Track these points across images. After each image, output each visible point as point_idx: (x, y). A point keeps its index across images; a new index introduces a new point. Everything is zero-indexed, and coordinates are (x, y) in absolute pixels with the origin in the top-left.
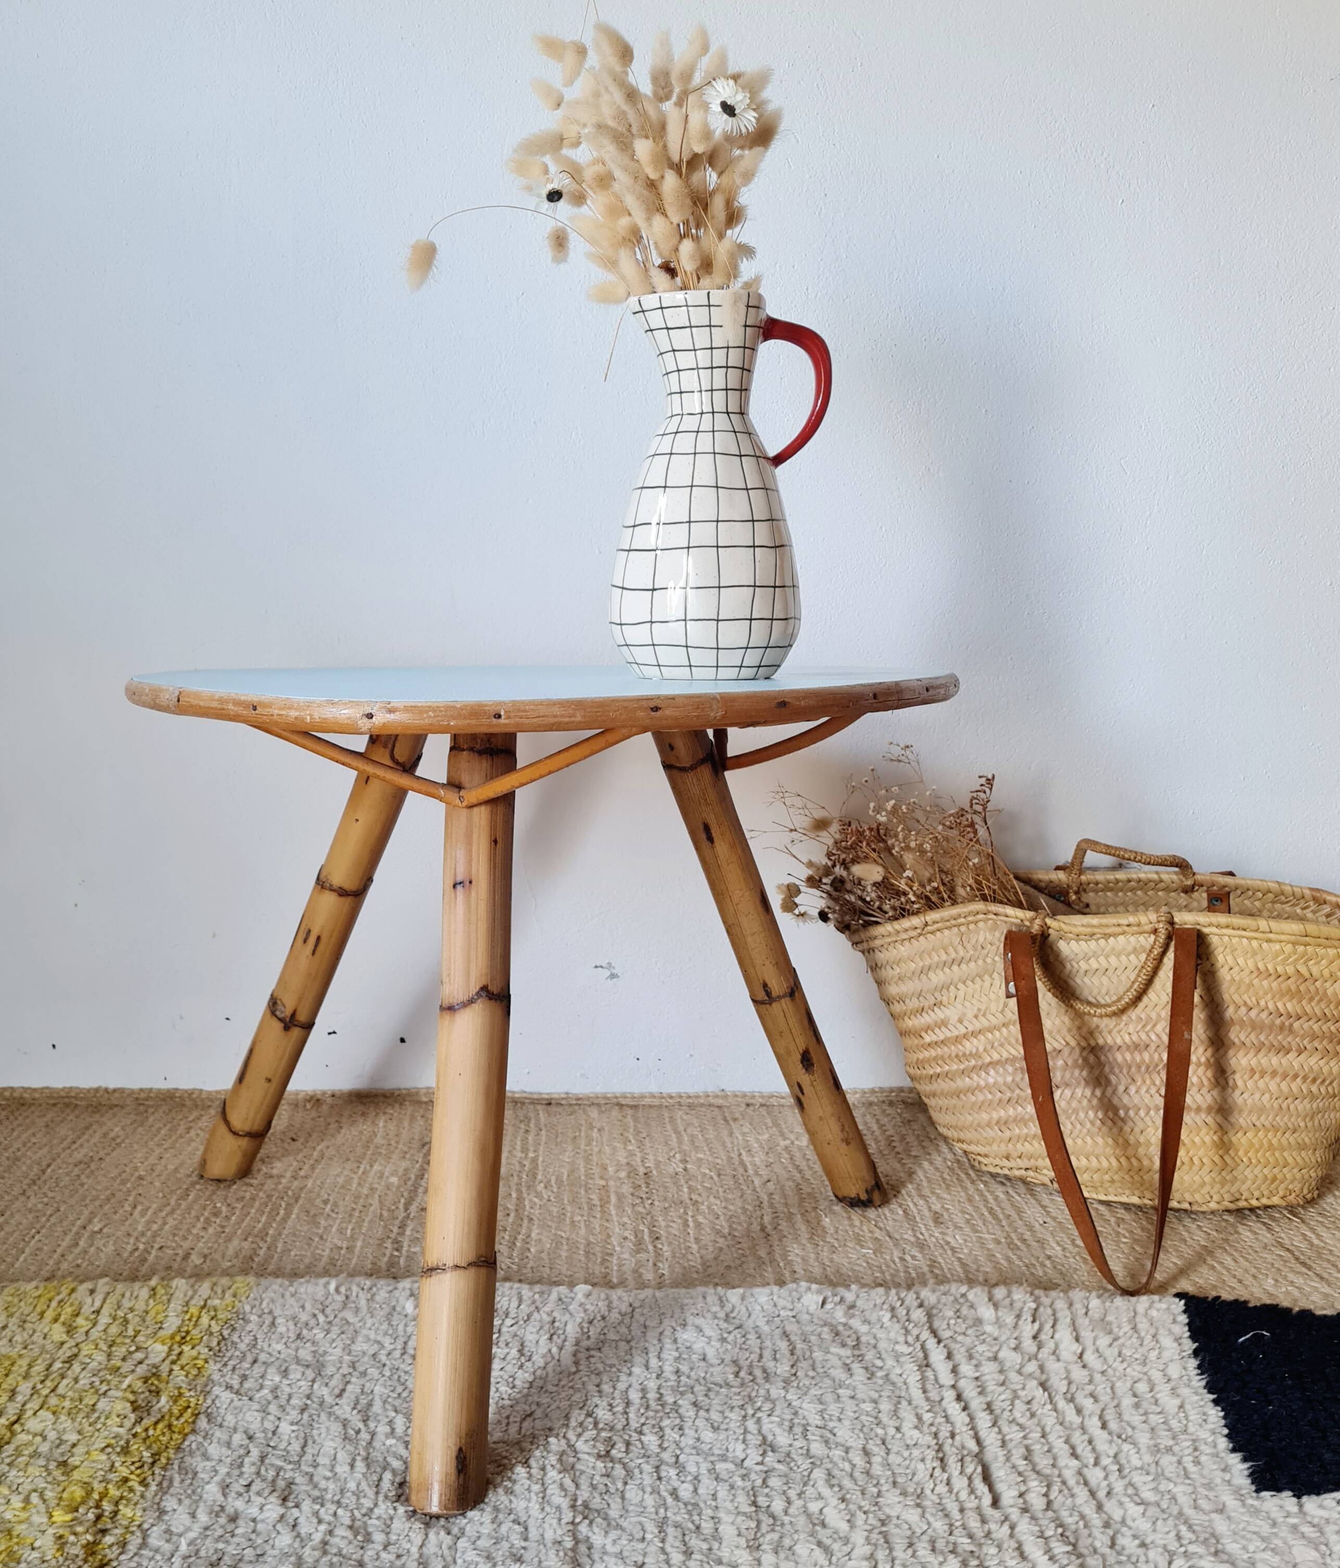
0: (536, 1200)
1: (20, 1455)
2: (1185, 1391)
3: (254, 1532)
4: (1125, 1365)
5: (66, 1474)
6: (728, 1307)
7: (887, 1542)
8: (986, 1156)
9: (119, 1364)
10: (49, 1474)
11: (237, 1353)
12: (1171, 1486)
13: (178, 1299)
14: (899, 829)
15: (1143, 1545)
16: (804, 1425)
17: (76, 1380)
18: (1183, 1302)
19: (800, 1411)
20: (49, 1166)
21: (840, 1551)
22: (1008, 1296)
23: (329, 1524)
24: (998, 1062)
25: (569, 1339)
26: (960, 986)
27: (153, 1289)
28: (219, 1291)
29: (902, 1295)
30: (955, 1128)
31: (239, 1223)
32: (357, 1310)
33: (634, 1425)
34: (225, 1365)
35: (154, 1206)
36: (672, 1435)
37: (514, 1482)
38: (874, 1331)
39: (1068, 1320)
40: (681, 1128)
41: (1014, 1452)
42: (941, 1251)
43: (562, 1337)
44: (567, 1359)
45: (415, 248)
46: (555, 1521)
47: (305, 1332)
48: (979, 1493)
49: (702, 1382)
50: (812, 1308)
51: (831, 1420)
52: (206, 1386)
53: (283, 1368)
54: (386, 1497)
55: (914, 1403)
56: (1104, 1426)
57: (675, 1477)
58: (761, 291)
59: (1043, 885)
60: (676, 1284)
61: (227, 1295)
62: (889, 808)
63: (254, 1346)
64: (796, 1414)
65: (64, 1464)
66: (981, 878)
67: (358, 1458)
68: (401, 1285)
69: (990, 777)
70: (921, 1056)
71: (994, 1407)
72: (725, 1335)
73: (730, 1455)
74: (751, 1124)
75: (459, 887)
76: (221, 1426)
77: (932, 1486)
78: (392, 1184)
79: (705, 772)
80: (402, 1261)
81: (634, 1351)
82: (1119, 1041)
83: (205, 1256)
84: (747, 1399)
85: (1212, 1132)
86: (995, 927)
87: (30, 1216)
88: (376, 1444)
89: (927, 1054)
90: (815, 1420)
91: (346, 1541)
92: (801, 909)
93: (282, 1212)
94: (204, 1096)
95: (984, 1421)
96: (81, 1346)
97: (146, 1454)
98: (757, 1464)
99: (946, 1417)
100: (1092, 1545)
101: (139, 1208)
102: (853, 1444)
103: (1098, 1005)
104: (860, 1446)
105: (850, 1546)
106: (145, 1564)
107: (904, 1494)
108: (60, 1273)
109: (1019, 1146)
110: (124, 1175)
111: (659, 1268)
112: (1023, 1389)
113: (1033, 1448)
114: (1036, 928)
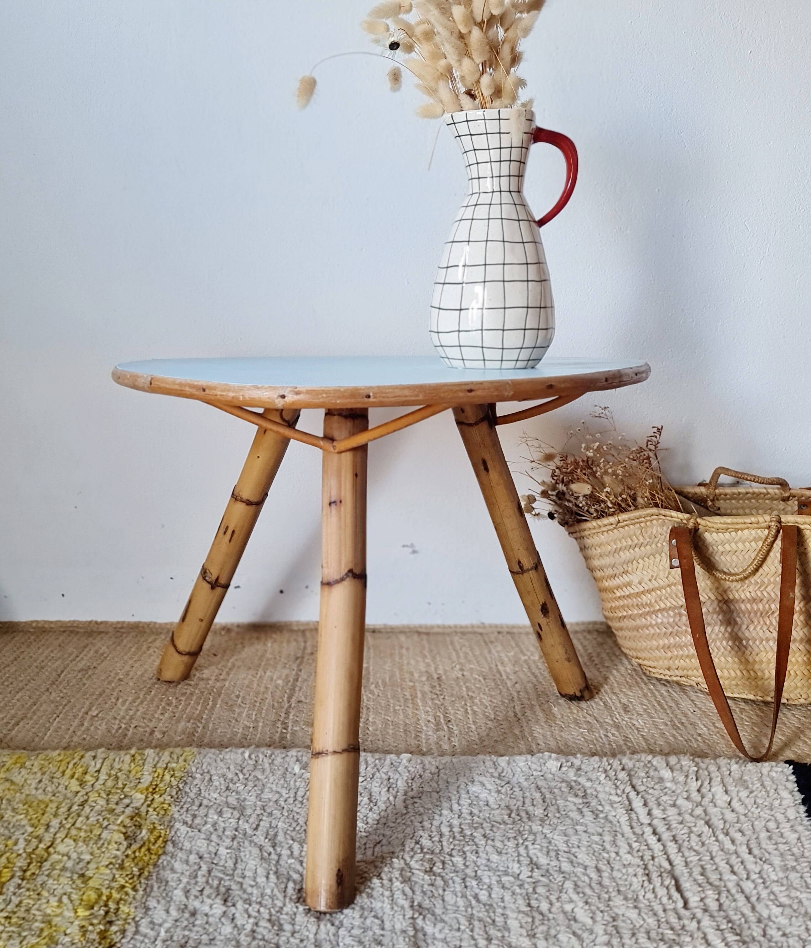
0: (370, 695)
1: (54, 869)
2: (800, 828)
3: (207, 923)
4: (759, 810)
5: (85, 882)
6: (500, 770)
7: (618, 932)
8: (654, 667)
9: (114, 807)
10: (74, 883)
11: (189, 800)
12: (798, 894)
13: (149, 763)
14: (601, 461)
15: (784, 935)
16: (556, 851)
17: (88, 818)
18: (792, 767)
19: (553, 841)
20: (62, 672)
21: (588, 938)
22: (679, 762)
23: (255, 918)
24: (664, 609)
25: (401, 791)
26: (640, 561)
27: (133, 756)
28: (175, 758)
29: (611, 762)
30: (635, 650)
31: (184, 710)
32: (263, 771)
33: (447, 850)
34: (182, 808)
35: (130, 699)
36: (471, 857)
37: (373, 889)
38: (595, 786)
39: (719, 779)
40: (458, 647)
41: (694, 870)
42: (630, 730)
43: (396, 789)
44: (399, 803)
45: (303, 81)
46: (401, 917)
47: (231, 785)
48: (674, 898)
49: (488, 821)
50: (554, 770)
51: (573, 847)
52: (170, 822)
53: (219, 810)
54: (291, 899)
55: (626, 835)
56: (750, 853)
57: (476, 886)
58: (532, 109)
59: (690, 495)
60: (464, 754)
61: (180, 761)
62: (595, 448)
63: (200, 795)
64: (550, 842)
65: (83, 875)
66: (654, 493)
67: (271, 872)
68: (290, 754)
69: (660, 427)
70: (614, 605)
71: (677, 839)
72: (500, 788)
73: (510, 871)
74: (502, 645)
75: (333, 505)
76: (181, 849)
77: (643, 894)
78: (279, 685)
79: (484, 426)
80: (288, 736)
81: (442, 799)
82: (743, 596)
83: (164, 733)
84: (518, 832)
85: (803, 655)
86: (663, 524)
87: (52, 705)
88: (282, 862)
89: (617, 604)
90: (563, 847)
91: (267, 931)
92: (537, 511)
93: (211, 703)
94: (157, 626)
95: (672, 848)
96: (90, 794)
97: (135, 869)
98: (528, 877)
99: (647, 845)
100: (751, 935)
101: (121, 700)
102: (589, 864)
103: (730, 574)
104: (594, 865)
105: (594, 935)
106: (138, 945)
107: (626, 899)
108: (73, 744)
109: (676, 662)
110: (110, 678)
111: (452, 741)
112: (695, 826)
113: (706, 867)
114: (691, 525)
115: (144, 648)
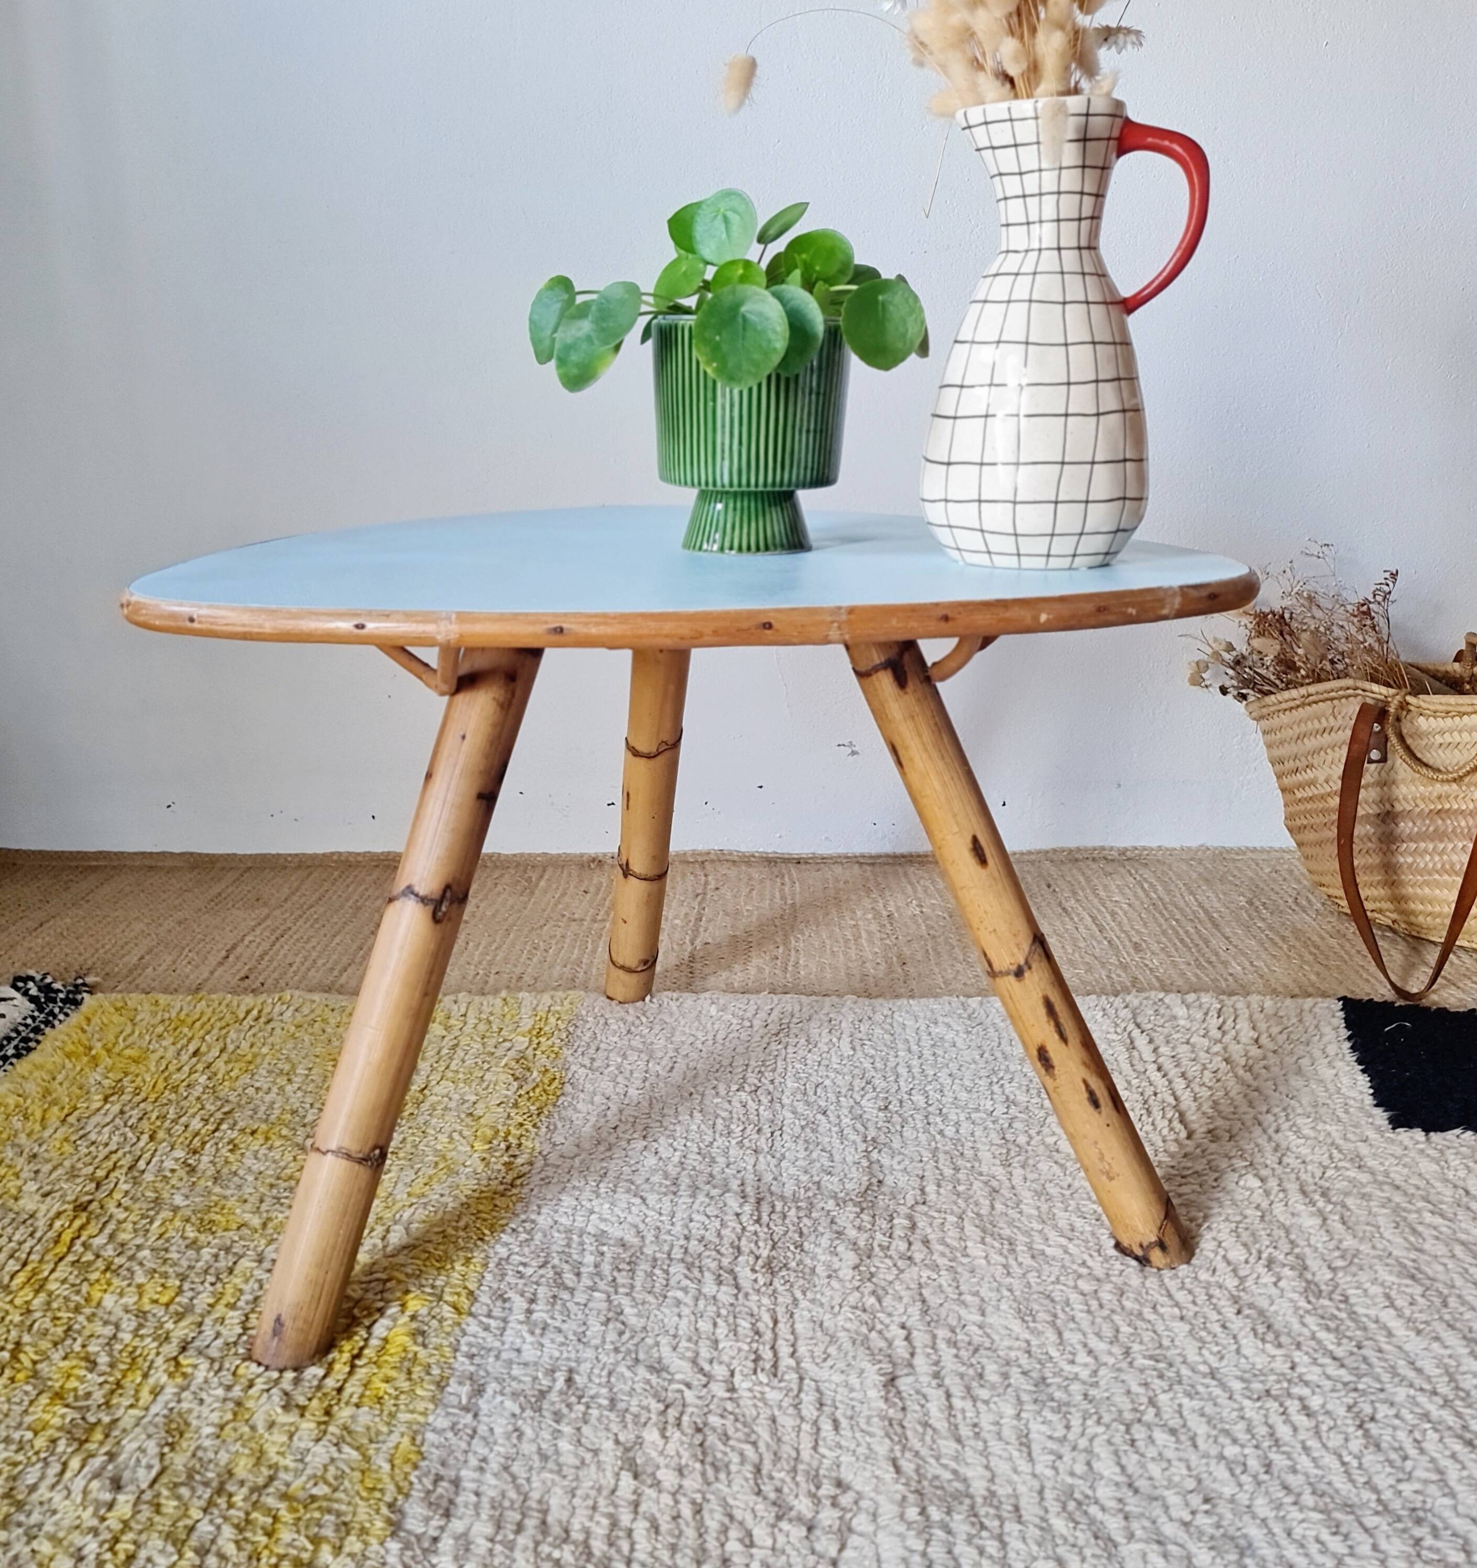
1: (435, 1109)
2: (1340, 1064)
4: (1293, 1046)
5: (475, 1121)
6: (970, 1010)
9: (493, 1050)
10: (462, 1121)
11: (583, 1043)
12: (1327, 1126)
13: (526, 1006)
17: (463, 1061)
18: (1342, 1003)
22: (1198, 1000)
23: (683, 1151)
27: (504, 1000)
28: (558, 1001)
31: (557, 954)
33: (905, 1089)
34: (576, 1051)
36: (935, 1096)
39: (1248, 1016)
40: (915, 880)
42: (1141, 971)
45: (731, 65)
46: (853, 1150)
48: (1177, 1130)
49: (955, 1061)
52: (565, 1064)
53: (622, 1053)
57: (941, 1123)
59: (1440, 674)
61: (565, 1004)
63: (595, 1038)
68: (703, 997)
69: (1394, 572)
71: (1188, 1075)
72: (970, 1029)
73: (982, 1108)
76: (583, 1091)
82: (1463, 806)
83: (536, 978)
84: (992, 1072)
91: (698, 1162)
97: (532, 1108)
98: (1004, 1114)
99: (1150, 1081)
112: (1211, 1063)
115: (490, 883)
